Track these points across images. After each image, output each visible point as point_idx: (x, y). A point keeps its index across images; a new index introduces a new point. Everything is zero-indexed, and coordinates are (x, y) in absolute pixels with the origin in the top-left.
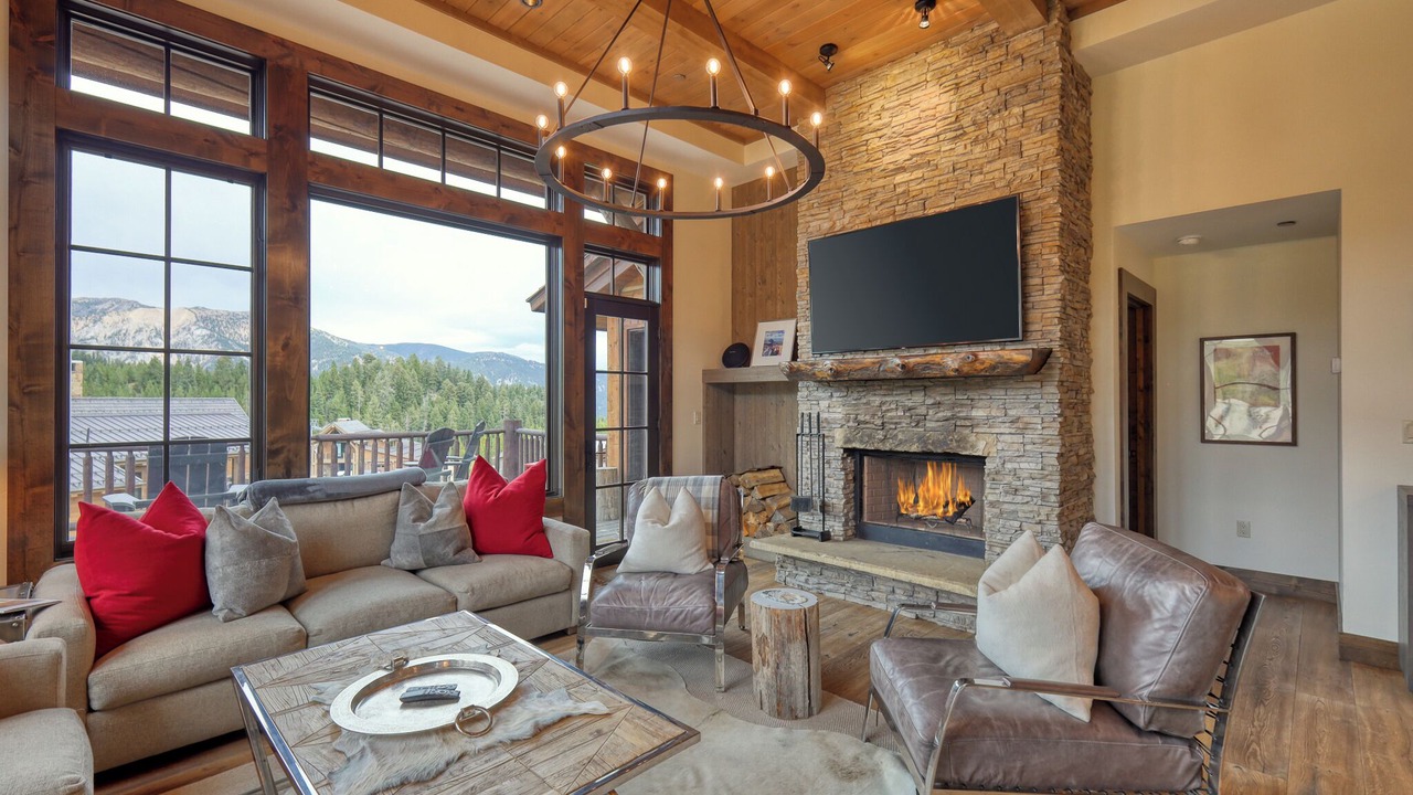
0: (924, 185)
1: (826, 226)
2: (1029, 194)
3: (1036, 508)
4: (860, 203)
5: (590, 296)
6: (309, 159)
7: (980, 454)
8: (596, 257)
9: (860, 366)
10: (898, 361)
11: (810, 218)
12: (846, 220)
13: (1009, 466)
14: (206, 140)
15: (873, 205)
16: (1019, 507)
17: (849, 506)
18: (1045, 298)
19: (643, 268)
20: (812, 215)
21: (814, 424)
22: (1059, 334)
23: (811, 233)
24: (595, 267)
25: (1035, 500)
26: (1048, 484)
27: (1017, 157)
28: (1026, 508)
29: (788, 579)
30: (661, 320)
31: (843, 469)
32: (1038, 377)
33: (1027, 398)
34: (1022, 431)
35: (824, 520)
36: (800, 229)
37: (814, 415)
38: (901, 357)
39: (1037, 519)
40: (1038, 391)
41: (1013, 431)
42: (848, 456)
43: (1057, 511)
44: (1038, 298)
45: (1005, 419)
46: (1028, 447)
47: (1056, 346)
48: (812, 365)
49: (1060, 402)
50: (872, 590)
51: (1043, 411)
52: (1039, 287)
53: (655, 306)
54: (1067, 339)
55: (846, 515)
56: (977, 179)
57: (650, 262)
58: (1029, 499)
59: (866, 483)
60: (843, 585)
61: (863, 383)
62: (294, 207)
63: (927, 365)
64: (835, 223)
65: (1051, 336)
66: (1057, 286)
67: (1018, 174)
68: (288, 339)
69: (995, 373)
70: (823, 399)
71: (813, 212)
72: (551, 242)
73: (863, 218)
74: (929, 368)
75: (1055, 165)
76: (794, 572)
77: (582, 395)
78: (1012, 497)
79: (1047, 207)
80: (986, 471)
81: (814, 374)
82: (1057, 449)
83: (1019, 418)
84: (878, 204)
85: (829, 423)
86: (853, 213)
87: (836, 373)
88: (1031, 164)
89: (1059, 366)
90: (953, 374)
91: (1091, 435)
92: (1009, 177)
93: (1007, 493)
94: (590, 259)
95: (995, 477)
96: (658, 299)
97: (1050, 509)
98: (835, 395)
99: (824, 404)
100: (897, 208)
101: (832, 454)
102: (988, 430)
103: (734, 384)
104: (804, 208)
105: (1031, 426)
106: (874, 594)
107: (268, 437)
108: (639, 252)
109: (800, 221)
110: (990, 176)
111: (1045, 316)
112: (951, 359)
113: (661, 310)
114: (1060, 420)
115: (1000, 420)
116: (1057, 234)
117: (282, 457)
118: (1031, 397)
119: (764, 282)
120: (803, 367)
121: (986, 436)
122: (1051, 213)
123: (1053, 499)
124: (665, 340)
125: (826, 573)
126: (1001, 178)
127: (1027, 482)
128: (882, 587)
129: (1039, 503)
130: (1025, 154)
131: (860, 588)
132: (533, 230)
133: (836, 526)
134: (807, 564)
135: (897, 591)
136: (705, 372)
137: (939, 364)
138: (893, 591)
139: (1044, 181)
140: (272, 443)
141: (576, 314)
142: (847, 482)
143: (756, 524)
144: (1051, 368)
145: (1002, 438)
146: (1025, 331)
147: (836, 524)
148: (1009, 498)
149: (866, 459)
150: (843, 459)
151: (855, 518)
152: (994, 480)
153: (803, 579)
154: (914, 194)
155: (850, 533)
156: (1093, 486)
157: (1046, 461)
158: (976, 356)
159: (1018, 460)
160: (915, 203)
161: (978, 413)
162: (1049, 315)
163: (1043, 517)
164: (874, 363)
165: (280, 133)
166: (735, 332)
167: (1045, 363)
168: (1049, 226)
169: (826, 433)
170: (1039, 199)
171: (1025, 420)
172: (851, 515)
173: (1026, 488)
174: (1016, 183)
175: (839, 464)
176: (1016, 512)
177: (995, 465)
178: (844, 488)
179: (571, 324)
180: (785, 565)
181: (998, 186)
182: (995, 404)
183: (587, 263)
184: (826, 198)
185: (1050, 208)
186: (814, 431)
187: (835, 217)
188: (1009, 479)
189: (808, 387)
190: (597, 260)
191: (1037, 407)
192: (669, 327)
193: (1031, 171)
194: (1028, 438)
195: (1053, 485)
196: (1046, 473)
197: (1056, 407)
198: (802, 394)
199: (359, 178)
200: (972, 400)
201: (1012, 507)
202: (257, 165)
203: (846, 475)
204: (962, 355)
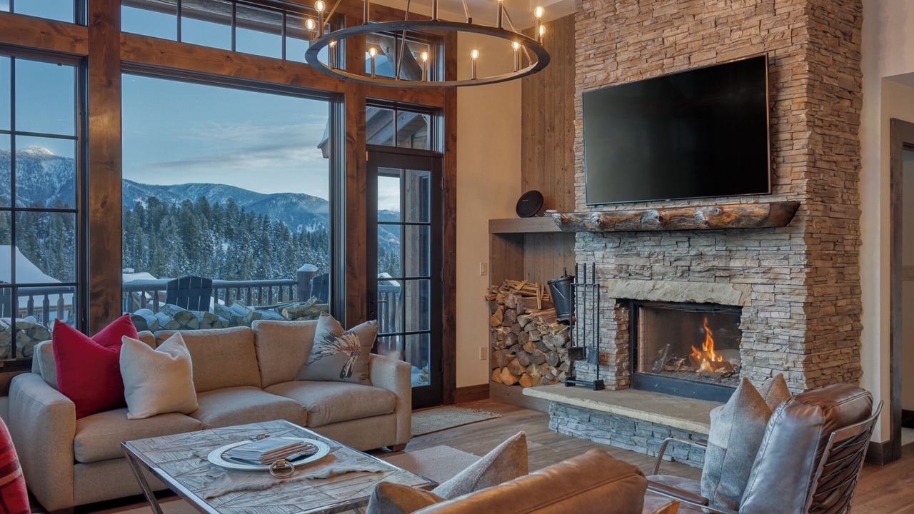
0: (689, 40)
1: (601, 77)
2: (781, 51)
3: (784, 356)
4: (631, 55)
5: (372, 149)
6: (122, 40)
7: (736, 304)
8: (378, 109)
9: (625, 218)
10: (656, 213)
11: (586, 69)
12: (619, 72)
13: (761, 315)
14: (43, 33)
15: (644, 57)
16: (770, 355)
17: (622, 356)
18: (794, 152)
19: (428, 117)
20: (588, 66)
21: (589, 275)
22: (805, 188)
23: (587, 84)
24: (376, 119)
25: (784, 347)
26: (795, 333)
27: (771, 15)
28: (776, 355)
29: (560, 427)
30: (444, 171)
31: (615, 319)
32: (788, 229)
33: (778, 250)
34: (773, 281)
35: (598, 370)
36: (578, 79)
37: (589, 266)
38: (659, 210)
39: (786, 366)
40: (787, 243)
41: (765, 281)
42: (621, 306)
43: (803, 358)
44: (788, 153)
45: (759, 270)
46: (778, 297)
47: (802, 199)
48: (582, 216)
49: (808, 253)
50: (635, 435)
51: (792, 262)
52: (788, 142)
53: (439, 156)
54: (819, 192)
55: (619, 365)
56: (736, 35)
57: (433, 111)
58: (779, 347)
59: (641, 335)
60: (609, 431)
61: (633, 234)
62: (110, 84)
63: (683, 218)
64: (609, 75)
65: (798, 190)
66: (804, 142)
67: (773, 31)
68: (106, 197)
69: (740, 225)
70: (598, 250)
71: (589, 63)
72: (334, 98)
73: (634, 70)
74: (684, 221)
75: (804, 24)
76: (566, 419)
77: (364, 246)
78: (764, 344)
79: (796, 64)
80: (742, 320)
81: (584, 226)
82: (803, 299)
83: (770, 269)
84: (648, 56)
85: (603, 274)
86: (626, 65)
87: (603, 225)
88: (782, 22)
89: (806, 218)
90: (704, 226)
91: (859, 287)
92: (764, 33)
93: (759, 341)
94: (371, 112)
95: (750, 325)
96: (441, 149)
97: (796, 356)
98: (610, 245)
99: (599, 254)
100: (665, 61)
101: (606, 305)
102: (743, 281)
103: (523, 235)
104: (581, 58)
105: (781, 277)
106: (636, 439)
107: (90, 281)
108: (422, 103)
109: (577, 72)
110: (747, 32)
111: (795, 170)
112: (702, 210)
113: (444, 161)
114: (806, 270)
115: (754, 270)
116: (804, 91)
117: (102, 299)
118: (781, 248)
119: (553, 129)
120: (574, 219)
121: (743, 286)
122: (799, 71)
123: (799, 346)
124: (448, 191)
125: (594, 420)
126: (757, 35)
127: (777, 331)
128: (643, 432)
129: (788, 350)
130: (778, 12)
131: (624, 433)
132: (317, 87)
133: (609, 376)
134: (576, 412)
135: (656, 435)
136: (491, 222)
137: (692, 217)
138: (653, 435)
139: (794, 39)
140: (94, 287)
141: (358, 167)
142: (620, 332)
143: (539, 376)
144: (798, 221)
145: (756, 288)
146: (775, 185)
147: (609, 374)
148: (761, 346)
149: (641, 311)
150: (616, 309)
151: (629, 369)
152: (748, 329)
153: (574, 425)
154: (681, 47)
155: (623, 383)
156: (861, 337)
157: (794, 310)
158: (721, 208)
159: (770, 309)
160: (681, 57)
161: (736, 264)
162: (797, 169)
163: (790, 364)
164: (636, 215)
165: (99, 20)
166: (525, 181)
167: (794, 216)
168: (797, 83)
169: (601, 283)
170: (789, 56)
171: (777, 270)
172: (625, 365)
173: (775, 336)
174: (769, 39)
175: (612, 315)
176: (767, 359)
177: (750, 314)
178: (617, 338)
179: (352, 177)
180: (557, 413)
181: (754, 42)
182: (750, 255)
183: (368, 117)
184: (601, 50)
185: (799, 66)
186: (589, 281)
187: (609, 69)
188: (761, 328)
189: (584, 238)
190: (379, 113)
191: (786, 258)
192: (453, 178)
193: (783, 28)
194: (779, 288)
195: (800, 333)
196: (793, 321)
197: (803, 259)
198: (579, 244)
199: (162, 53)
200: (730, 251)
201: (764, 355)
202: (82, 50)
203: (619, 325)
204: (711, 208)
